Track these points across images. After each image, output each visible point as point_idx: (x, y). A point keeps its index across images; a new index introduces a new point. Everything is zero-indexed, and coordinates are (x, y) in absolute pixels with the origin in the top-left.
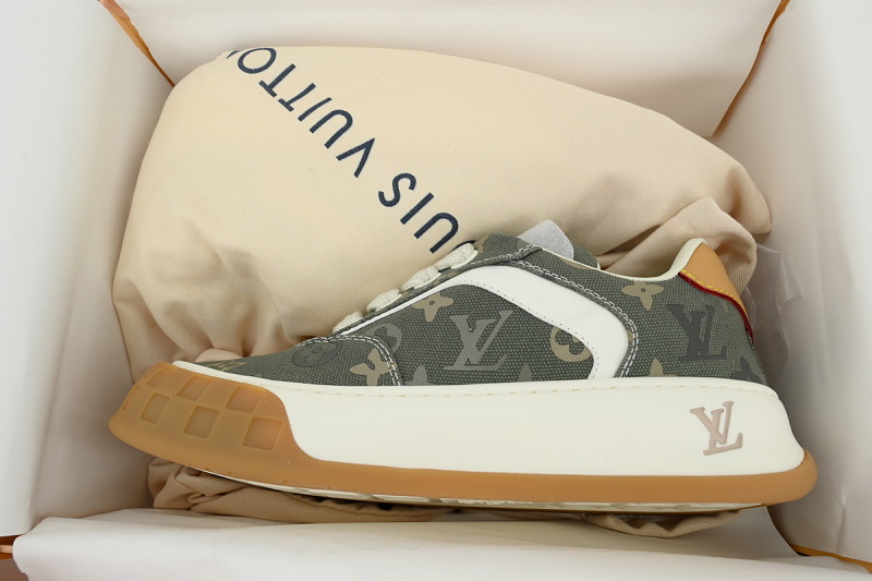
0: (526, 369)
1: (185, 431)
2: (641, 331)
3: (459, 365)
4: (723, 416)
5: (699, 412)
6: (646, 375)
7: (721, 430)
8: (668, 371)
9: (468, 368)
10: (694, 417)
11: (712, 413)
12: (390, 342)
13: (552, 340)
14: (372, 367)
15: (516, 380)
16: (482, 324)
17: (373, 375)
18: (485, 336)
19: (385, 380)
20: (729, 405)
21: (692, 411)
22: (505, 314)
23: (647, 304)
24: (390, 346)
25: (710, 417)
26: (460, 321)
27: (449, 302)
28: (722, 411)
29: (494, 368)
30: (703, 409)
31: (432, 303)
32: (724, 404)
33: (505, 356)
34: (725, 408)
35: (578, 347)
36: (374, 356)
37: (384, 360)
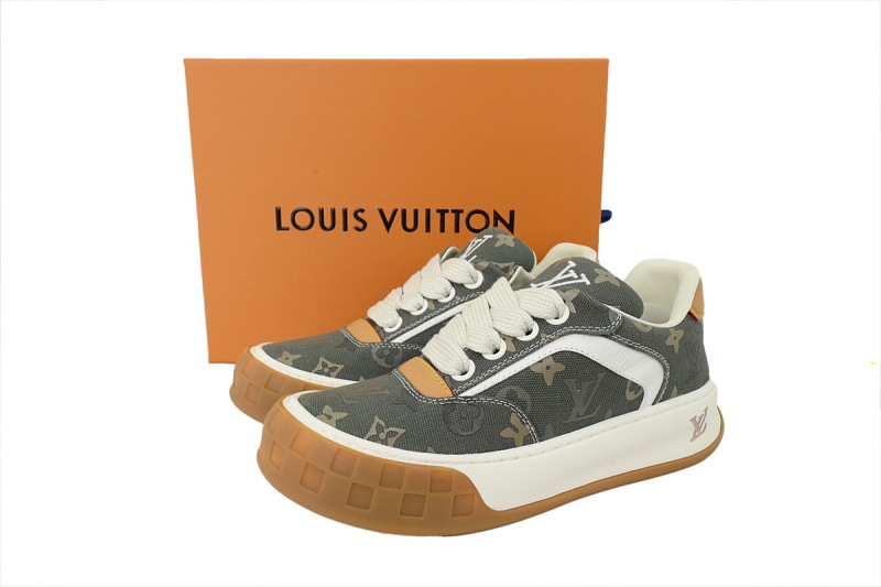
1: (401, 513)
3: (572, 418)
9: (578, 419)
12: (522, 404)
13: (628, 390)
14: (516, 430)
16: (586, 385)
17: (518, 437)
18: (588, 395)
19: (528, 441)
22: (601, 376)
24: (524, 410)
26: (570, 383)
27: (561, 367)
29: (592, 415)
31: (548, 368)
35: (638, 389)
36: (514, 419)
37: (523, 423)
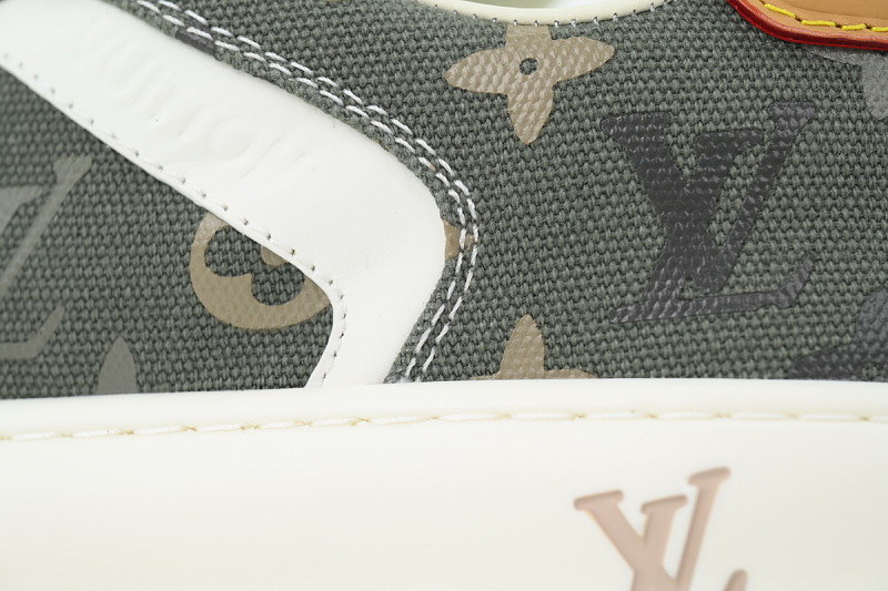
0: (119, 355)
2: (490, 215)
4: (681, 518)
5: (600, 505)
6: (486, 373)
7: (671, 563)
8: (562, 358)
10: (584, 519)
11: (645, 507)
13: (197, 260)
15: (91, 389)
20: (709, 479)
21: (580, 503)
22: (69, 169)
23: (529, 116)
25: (637, 521)
28: (680, 500)
29: (30, 349)
30: (617, 494)
32: (696, 478)
33: (60, 311)
34: (691, 492)
35: (280, 280)
